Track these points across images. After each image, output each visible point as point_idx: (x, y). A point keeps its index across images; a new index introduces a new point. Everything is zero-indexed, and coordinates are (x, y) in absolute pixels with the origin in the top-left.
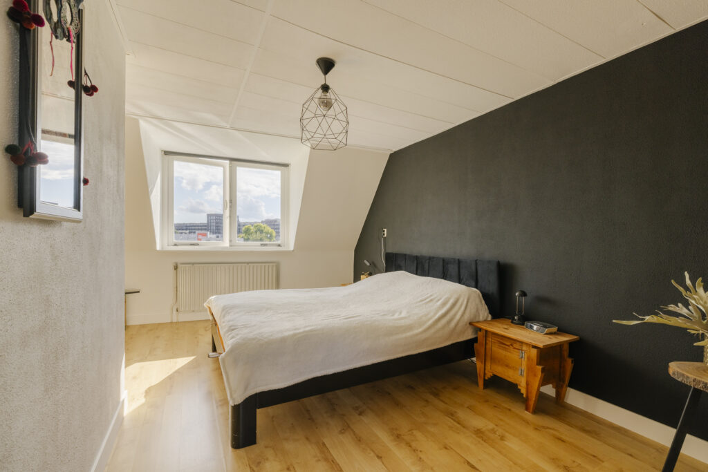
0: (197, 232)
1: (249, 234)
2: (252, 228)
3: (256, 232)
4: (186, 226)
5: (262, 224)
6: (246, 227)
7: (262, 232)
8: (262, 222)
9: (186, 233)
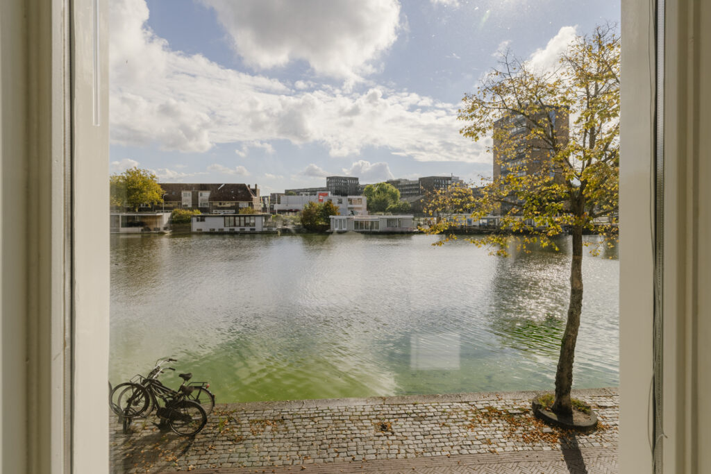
0: (317, 194)
1: (371, 195)
2: (374, 189)
3: (379, 192)
5: (386, 185)
6: (367, 188)
7: (385, 191)
8: (386, 182)
9: (307, 195)
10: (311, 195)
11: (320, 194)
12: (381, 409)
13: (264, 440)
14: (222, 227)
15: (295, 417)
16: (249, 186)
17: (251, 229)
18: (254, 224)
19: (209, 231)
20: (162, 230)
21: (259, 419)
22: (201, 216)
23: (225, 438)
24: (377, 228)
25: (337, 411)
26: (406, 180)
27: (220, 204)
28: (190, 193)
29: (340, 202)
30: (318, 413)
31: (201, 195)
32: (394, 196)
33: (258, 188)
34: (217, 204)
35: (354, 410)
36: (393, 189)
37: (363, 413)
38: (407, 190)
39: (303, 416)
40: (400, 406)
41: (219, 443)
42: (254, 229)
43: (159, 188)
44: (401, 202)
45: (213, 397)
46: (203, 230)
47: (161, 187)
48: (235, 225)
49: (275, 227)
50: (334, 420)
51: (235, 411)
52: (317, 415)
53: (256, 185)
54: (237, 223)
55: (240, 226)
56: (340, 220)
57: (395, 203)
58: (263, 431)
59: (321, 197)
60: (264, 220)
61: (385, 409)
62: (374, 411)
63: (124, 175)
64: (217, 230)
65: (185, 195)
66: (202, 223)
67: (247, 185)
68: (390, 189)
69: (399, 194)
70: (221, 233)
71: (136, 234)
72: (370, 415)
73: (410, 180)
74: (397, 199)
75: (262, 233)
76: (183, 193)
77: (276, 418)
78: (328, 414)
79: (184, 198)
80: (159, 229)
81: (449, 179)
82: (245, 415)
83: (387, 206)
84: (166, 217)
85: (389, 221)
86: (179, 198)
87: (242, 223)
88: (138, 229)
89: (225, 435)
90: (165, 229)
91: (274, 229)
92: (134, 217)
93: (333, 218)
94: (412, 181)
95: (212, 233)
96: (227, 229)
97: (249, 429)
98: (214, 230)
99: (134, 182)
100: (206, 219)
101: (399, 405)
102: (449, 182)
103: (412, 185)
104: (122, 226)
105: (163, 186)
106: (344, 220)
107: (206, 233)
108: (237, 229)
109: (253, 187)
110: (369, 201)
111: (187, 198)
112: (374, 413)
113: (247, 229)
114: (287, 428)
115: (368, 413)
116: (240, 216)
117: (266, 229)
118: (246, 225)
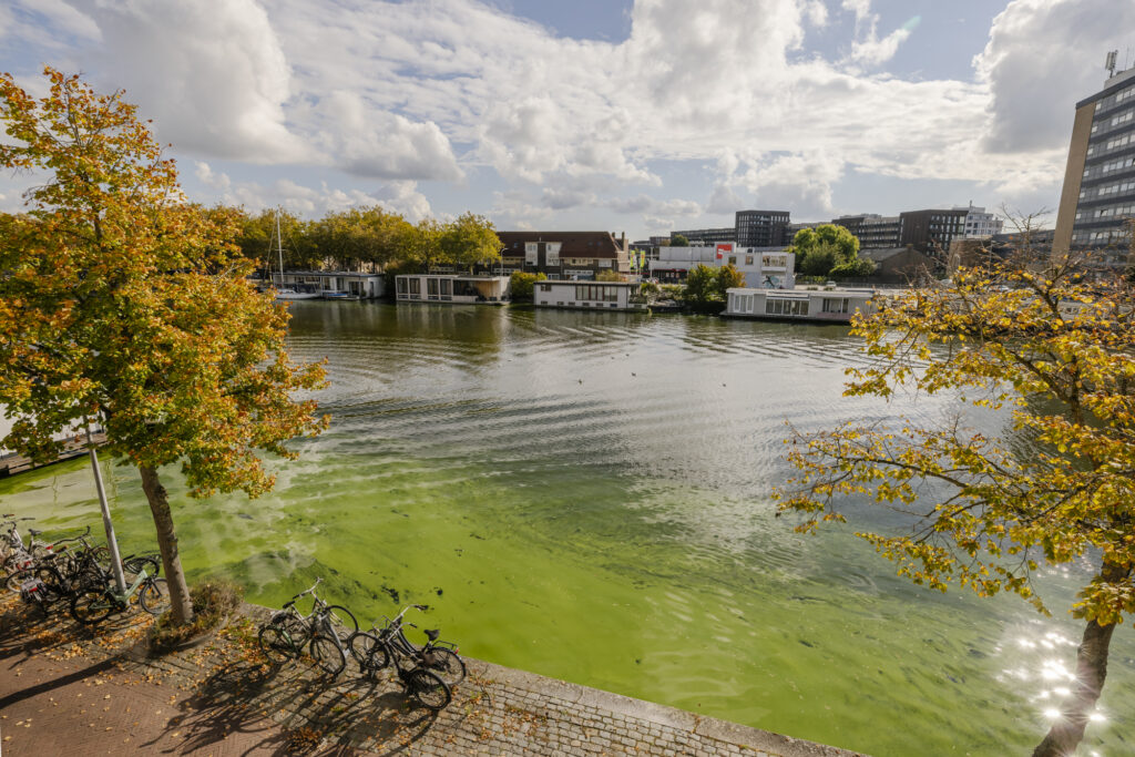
0: (716, 243)
1: (806, 247)
2: (813, 234)
3: (820, 241)
4: (704, 235)
5: (833, 226)
6: (803, 231)
7: (832, 240)
8: (835, 222)
9: (700, 246)
10: (706, 245)
11: (719, 247)
12: (685, 741)
13: (515, 747)
14: (573, 300)
15: (563, 718)
16: (613, 235)
17: (612, 305)
18: (615, 298)
19: (555, 304)
20: (499, 301)
21: (518, 706)
22: (546, 284)
23: (470, 728)
24: (805, 310)
25: (621, 724)
26: (875, 216)
27: (574, 261)
28: (535, 245)
29: (750, 262)
30: (596, 721)
31: (550, 248)
32: (847, 249)
33: (626, 238)
34: (569, 261)
35: (646, 731)
36: (846, 235)
37: (658, 742)
38: (876, 234)
39: (574, 720)
40: (718, 744)
41: (461, 734)
42: (616, 305)
43: (496, 239)
44: (858, 259)
45: (463, 665)
46: (549, 304)
47: (500, 239)
48: (590, 299)
49: (645, 303)
50: (613, 741)
51: (493, 682)
52: (592, 724)
53: (623, 234)
54: (593, 296)
55: (596, 299)
56: (744, 297)
57: (847, 261)
58: (517, 730)
59: (721, 251)
60: (630, 293)
61: (693, 743)
62: (677, 743)
63: (457, 223)
64: (566, 304)
65: (530, 248)
66: (548, 293)
67: (611, 233)
68: (841, 237)
69: (857, 246)
70: (572, 309)
71: (470, 304)
72: (667, 748)
73: (884, 215)
74: (852, 254)
75: (626, 311)
76: (527, 245)
77: (539, 713)
78: (608, 727)
79: (528, 252)
80: (495, 299)
81: (964, 213)
82: (503, 693)
83: (832, 266)
84: (503, 283)
85: (826, 301)
86: (522, 253)
87: (600, 297)
88: (471, 299)
89: (472, 722)
90: (503, 298)
91: (644, 306)
92: (467, 282)
93: (732, 294)
94: (887, 219)
95: (560, 308)
96: (579, 304)
97: (501, 721)
98: (562, 303)
99: (467, 234)
100: (553, 288)
101: (716, 740)
102: (962, 220)
103: (884, 226)
104: (455, 294)
105: (503, 236)
106: (750, 297)
107: (552, 308)
108: (593, 304)
109: (618, 236)
110: (799, 258)
111: (531, 251)
112: (674, 746)
113: (607, 304)
114: (547, 735)
115: (664, 744)
116: (597, 286)
117: (632, 306)
118: (604, 298)
